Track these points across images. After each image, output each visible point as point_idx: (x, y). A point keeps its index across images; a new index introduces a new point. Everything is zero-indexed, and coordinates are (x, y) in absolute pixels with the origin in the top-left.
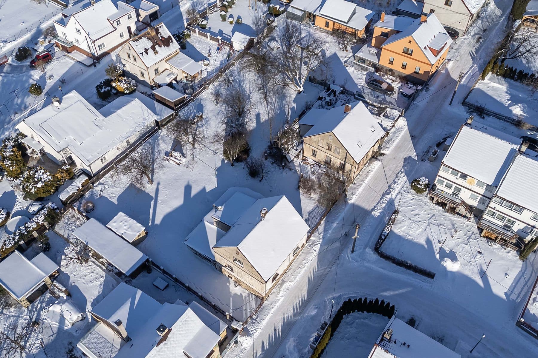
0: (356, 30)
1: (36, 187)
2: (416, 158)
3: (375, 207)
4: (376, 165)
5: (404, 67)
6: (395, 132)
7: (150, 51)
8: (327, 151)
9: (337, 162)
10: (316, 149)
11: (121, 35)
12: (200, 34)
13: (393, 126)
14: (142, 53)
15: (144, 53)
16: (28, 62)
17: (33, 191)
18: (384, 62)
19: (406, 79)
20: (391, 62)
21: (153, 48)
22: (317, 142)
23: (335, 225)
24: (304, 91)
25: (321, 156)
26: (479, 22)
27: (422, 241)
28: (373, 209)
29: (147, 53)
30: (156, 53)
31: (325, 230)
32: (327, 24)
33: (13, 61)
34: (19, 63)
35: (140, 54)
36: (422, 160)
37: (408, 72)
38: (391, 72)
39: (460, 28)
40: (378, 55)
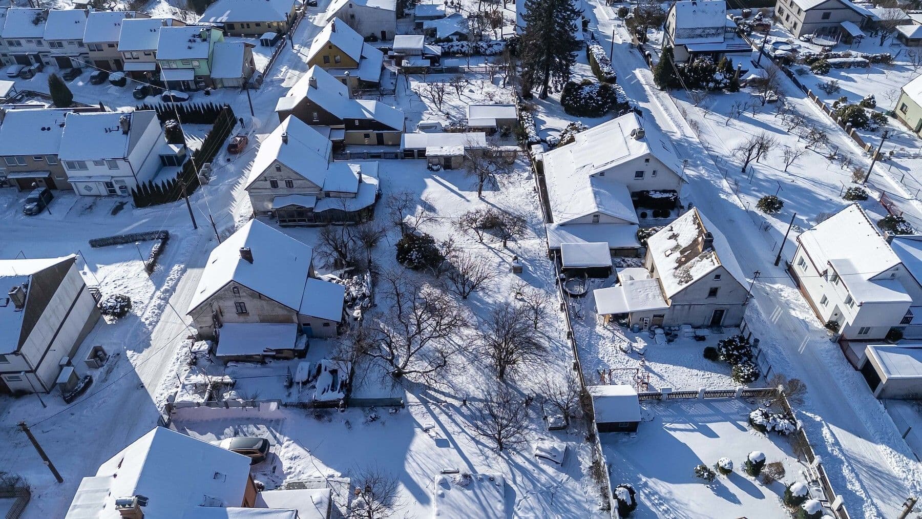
2: (129, 353)
3: (182, 274)
7: (673, 243)
14: (671, 230)
15: (671, 233)
21: (677, 248)
28: (184, 271)
29: (670, 238)
30: (668, 253)
35: (672, 228)
36: (118, 354)
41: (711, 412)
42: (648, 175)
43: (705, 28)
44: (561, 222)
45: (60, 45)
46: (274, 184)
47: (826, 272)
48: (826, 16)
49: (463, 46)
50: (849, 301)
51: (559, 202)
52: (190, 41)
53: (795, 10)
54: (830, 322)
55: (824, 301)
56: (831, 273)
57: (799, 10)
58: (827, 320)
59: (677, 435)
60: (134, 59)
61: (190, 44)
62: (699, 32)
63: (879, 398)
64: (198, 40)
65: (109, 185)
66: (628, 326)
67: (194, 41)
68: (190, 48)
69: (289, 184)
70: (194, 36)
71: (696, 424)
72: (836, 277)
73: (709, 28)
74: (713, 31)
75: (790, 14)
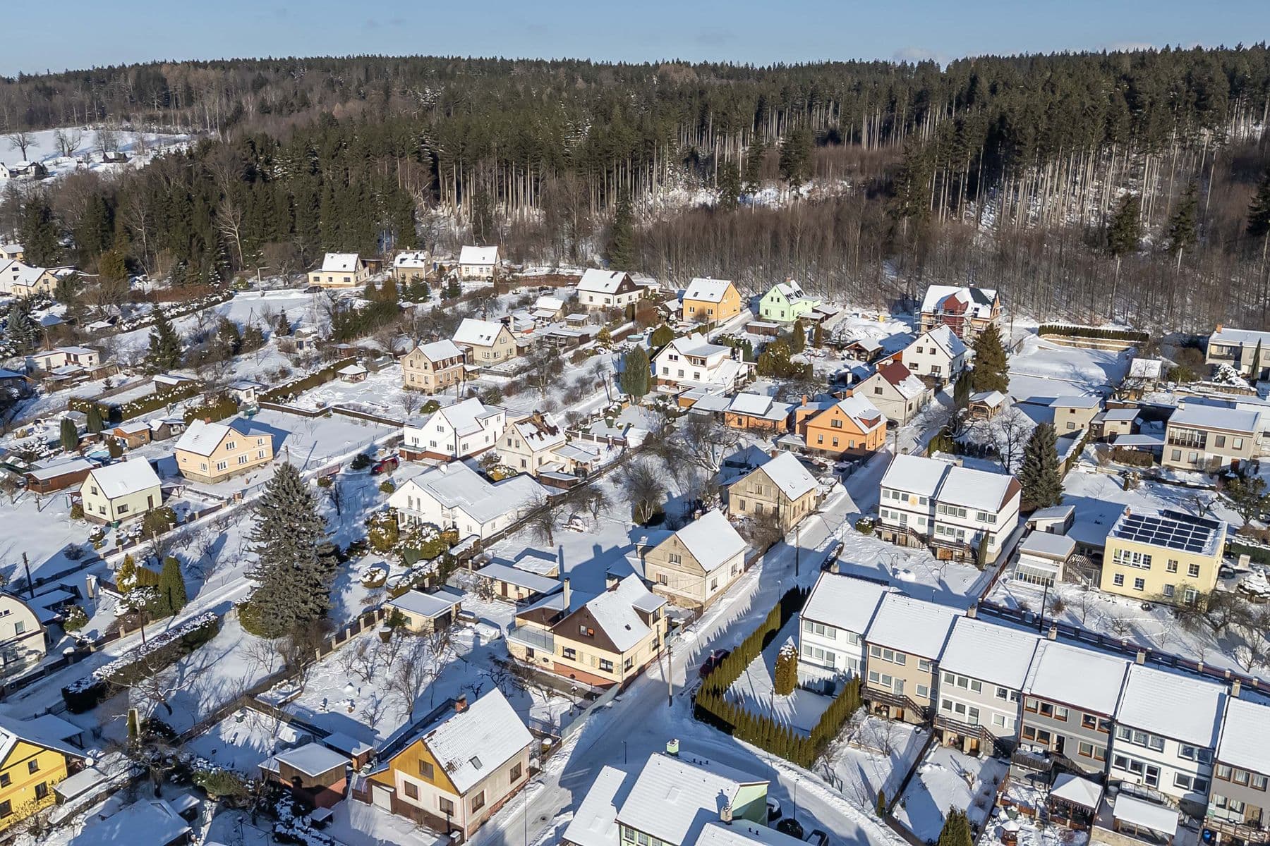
0: (775, 422)
1: (423, 542)
3: (819, 546)
4: (815, 519)
5: (835, 444)
6: (833, 497)
7: (536, 437)
8: (758, 496)
9: (769, 506)
10: (744, 498)
11: (487, 439)
12: (583, 437)
13: (831, 491)
14: (527, 437)
15: (530, 438)
16: (368, 470)
17: (419, 547)
18: (812, 443)
19: (841, 458)
20: (820, 442)
21: (539, 434)
22: (744, 488)
23: (774, 560)
24: (721, 472)
25: (751, 507)
26: (921, 416)
27: (874, 565)
28: (816, 548)
30: (542, 439)
31: (764, 564)
32: (740, 422)
33: (347, 471)
34: (356, 472)
37: (841, 449)
38: (822, 452)
39: (899, 417)
40: (804, 439)
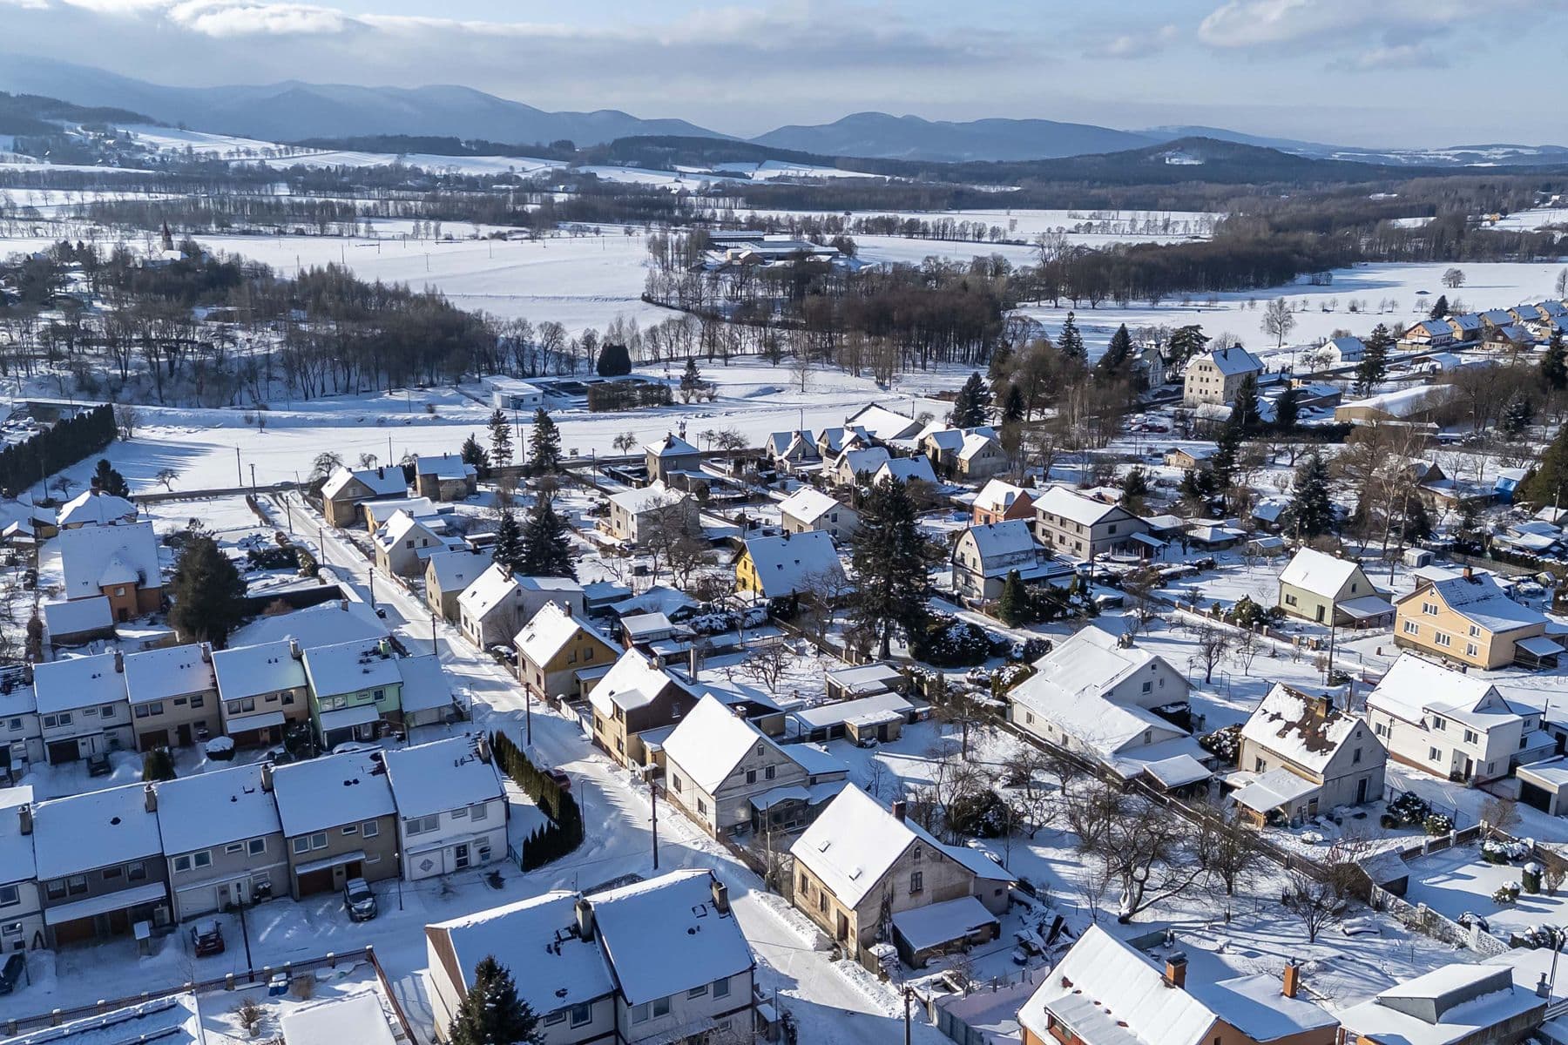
14: (1266, 712)
15: (1268, 716)
21: (1290, 726)
29: (1272, 719)
30: (1282, 735)
35: (1264, 710)
41: (1445, 863)
42: (1156, 685)
43: (1013, 554)
44: (1115, 748)
45: (66, 719)
46: (751, 778)
47: (1423, 722)
48: (1112, 530)
49: (711, 621)
50: (1470, 736)
51: (1088, 732)
52: (361, 662)
53: (1071, 529)
54: (1452, 774)
55: (1435, 754)
56: (1430, 723)
57: (1079, 527)
58: (1448, 774)
59: (1440, 885)
60: (245, 711)
61: (363, 667)
62: (1008, 559)
63: (1556, 815)
64: (375, 658)
65: (462, 851)
66: (1286, 825)
67: (369, 661)
68: (366, 672)
69: (770, 773)
70: (366, 654)
71: (1445, 874)
72: (1438, 723)
73: (1017, 553)
74: (1023, 556)
75: (1063, 534)
